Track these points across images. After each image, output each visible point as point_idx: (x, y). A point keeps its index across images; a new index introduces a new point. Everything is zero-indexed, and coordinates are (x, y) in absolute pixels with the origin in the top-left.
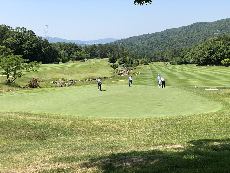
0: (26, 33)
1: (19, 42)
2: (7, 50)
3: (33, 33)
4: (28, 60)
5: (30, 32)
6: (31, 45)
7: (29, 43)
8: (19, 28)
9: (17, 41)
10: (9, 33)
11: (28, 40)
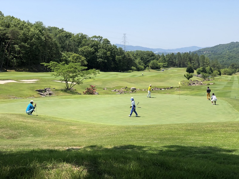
0: (102, 42)
1: (94, 50)
2: (80, 59)
3: (108, 41)
4: (86, 68)
5: (106, 40)
6: (105, 53)
7: (103, 51)
8: (95, 37)
9: (92, 50)
10: (86, 41)
11: (103, 48)
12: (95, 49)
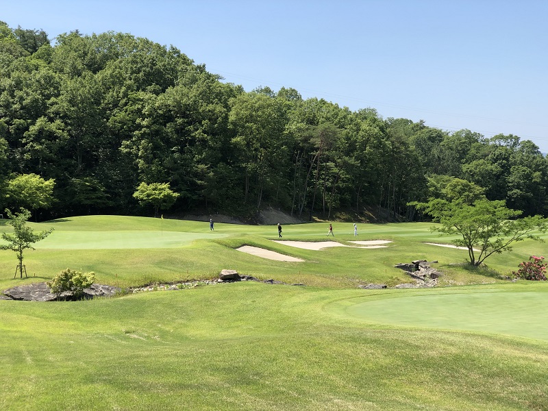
0: (518, 148)
1: (499, 169)
2: (470, 190)
3: (534, 147)
4: (520, 212)
5: (528, 144)
6: (528, 177)
7: (523, 171)
8: (501, 137)
9: (495, 168)
10: (478, 149)
11: (521, 163)
12: (502, 167)
